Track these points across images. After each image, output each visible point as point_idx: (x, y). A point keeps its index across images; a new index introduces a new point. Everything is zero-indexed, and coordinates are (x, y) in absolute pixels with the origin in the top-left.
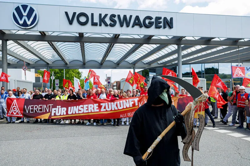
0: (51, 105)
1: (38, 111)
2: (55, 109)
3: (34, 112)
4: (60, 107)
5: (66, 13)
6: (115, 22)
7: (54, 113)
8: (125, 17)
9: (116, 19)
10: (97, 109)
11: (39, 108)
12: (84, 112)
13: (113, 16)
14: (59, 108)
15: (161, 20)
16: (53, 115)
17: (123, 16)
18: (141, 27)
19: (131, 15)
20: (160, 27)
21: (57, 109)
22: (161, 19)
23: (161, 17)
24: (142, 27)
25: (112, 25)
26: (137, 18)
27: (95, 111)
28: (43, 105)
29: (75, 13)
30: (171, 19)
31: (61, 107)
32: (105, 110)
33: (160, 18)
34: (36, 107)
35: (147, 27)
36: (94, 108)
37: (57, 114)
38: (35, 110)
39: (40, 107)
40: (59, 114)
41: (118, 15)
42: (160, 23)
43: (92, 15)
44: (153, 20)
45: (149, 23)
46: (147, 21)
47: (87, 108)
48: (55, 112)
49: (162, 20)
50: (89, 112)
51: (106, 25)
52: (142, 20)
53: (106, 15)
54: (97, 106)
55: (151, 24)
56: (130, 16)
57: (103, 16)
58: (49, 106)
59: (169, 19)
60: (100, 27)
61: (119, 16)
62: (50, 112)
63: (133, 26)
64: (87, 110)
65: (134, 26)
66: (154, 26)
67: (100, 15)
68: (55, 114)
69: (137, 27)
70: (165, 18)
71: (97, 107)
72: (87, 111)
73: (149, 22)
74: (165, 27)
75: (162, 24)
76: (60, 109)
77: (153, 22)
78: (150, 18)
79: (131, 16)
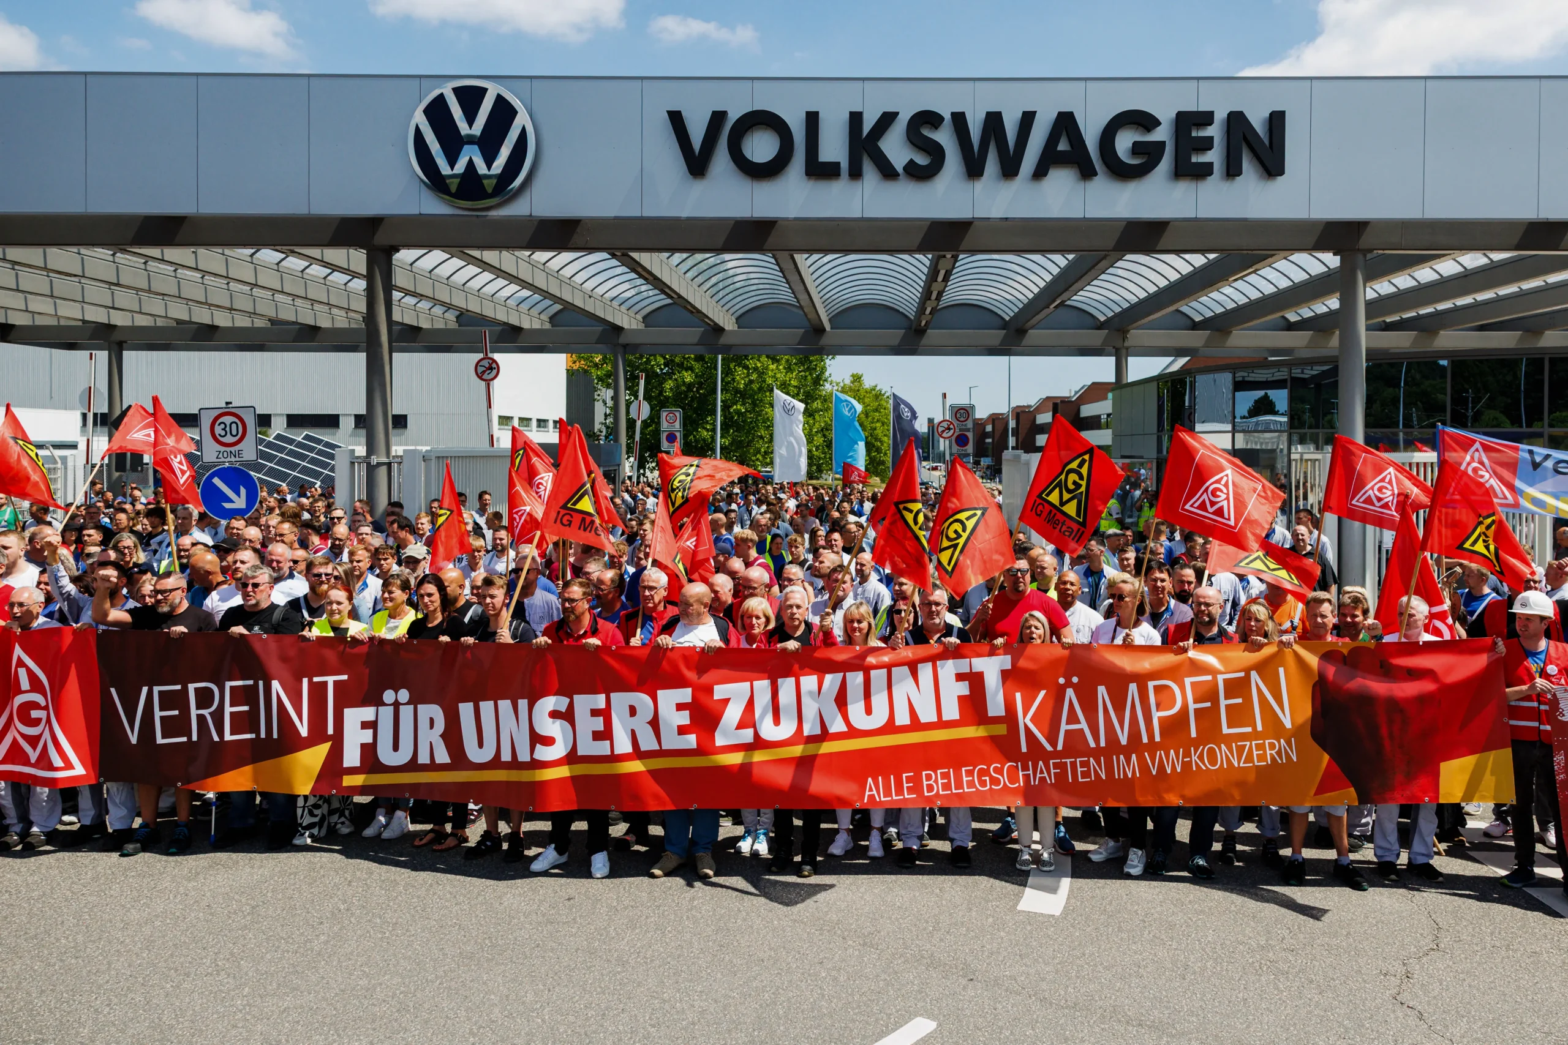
0: (330, 680)
1: (221, 733)
2: (367, 713)
3: (189, 735)
4: (404, 695)
5: (676, 119)
6: (937, 153)
7: (363, 746)
8: (994, 121)
9: (944, 137)
10: (682, 730)
11: (228, 710)
12: (581, 752)
13: (927, 119)
14: (396, 705)
15: (1210, 131)
16: (357, 763)
17: (984, 116)
18: (1087, 173)
19: (1030, 108)
20: (1203, 172)
21: (387, 713)
22: (1211, 123)
23: (1211, 114)
24: (1095, 174)
25: (919, 174)
26: (1066, 123)
27: (666, 746)
28: (261, 683)
29: (718, 118)
30: (1277, 120)
31: (414, 701)
32: (747, 735)
33: (1206, 119)
34: (205, 698)
35: (1122, 172)
36: (655, 723)
37: (387, 756)
38: (201, 719)
39: (238, 696)
40: (402, 757)
41: (953, 114)
42: (1206, 144)
43: (812, 119)
44: (1161, 134)
45: (1137, 149)
46: (1124, 142)
47: (599, 724)
48: (367, 736)
49: (1214, 131)
50: (618, 751)
51: (888, 172)
52: (1091, 137)
53: (887, 119)
54: (680, 707)
55: (1149, 154)
56: (1025, 113)
57: (867, 126)
58: (318, 692)
59: (1257, 119)
60: (857, 186)
61: (959, 119)
62: (325, 738)
63: (1040, 173)
64: (597, 736)
65: (1045, 174)
66: (1166, 164)
67: (856, 118)
68: (369, 751)
69: (1061, 179)
70: (1236, 120)
71: (684, 718)
72: (602, 748)
73: (1135, 144)
74: (1232, 171)
75: (1214, 156)
76: (406, 712)
77: (1161, 145)
78: (1144, 121)
79: (1028, 119)
